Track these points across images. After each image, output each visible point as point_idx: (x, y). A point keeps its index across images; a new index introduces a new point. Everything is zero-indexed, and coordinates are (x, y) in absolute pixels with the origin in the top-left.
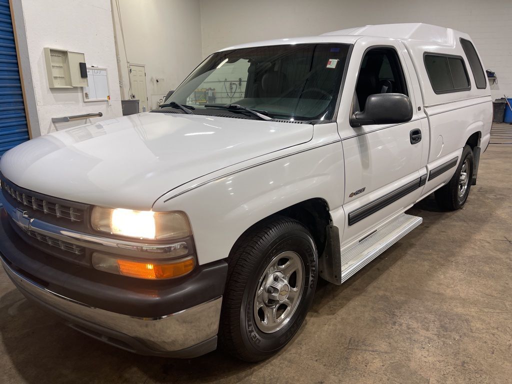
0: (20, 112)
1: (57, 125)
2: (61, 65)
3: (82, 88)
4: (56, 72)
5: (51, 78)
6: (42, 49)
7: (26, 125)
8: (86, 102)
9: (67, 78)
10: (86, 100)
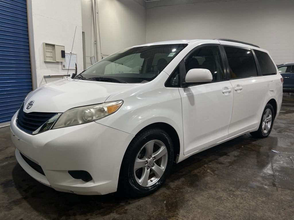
0: (29, 72)
1: (46, 79)
2: (51, 51)
3: (62, 62)
4: (48, 54)
5: (45, 57)
6: (41, 43)
7: (31, 78)
8: (63, 69)
9: (54, 57)
10: (63, 68)
